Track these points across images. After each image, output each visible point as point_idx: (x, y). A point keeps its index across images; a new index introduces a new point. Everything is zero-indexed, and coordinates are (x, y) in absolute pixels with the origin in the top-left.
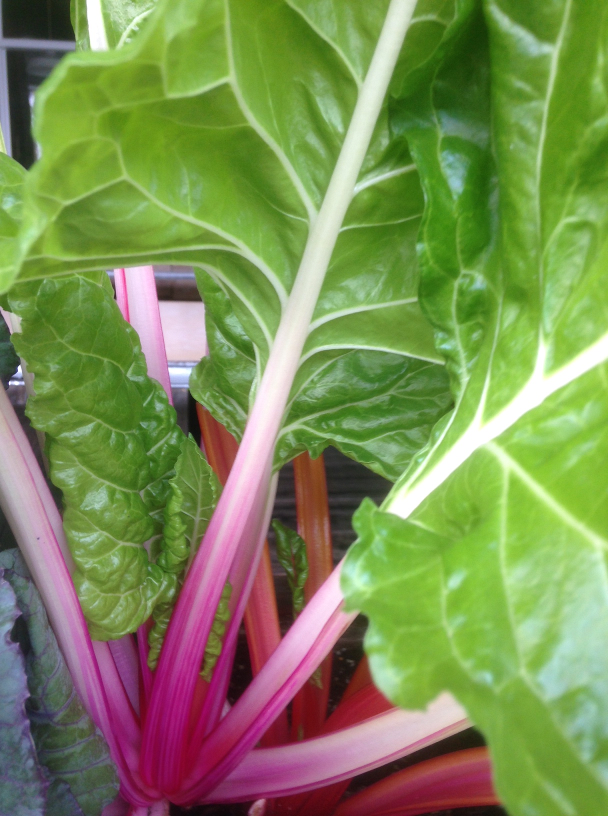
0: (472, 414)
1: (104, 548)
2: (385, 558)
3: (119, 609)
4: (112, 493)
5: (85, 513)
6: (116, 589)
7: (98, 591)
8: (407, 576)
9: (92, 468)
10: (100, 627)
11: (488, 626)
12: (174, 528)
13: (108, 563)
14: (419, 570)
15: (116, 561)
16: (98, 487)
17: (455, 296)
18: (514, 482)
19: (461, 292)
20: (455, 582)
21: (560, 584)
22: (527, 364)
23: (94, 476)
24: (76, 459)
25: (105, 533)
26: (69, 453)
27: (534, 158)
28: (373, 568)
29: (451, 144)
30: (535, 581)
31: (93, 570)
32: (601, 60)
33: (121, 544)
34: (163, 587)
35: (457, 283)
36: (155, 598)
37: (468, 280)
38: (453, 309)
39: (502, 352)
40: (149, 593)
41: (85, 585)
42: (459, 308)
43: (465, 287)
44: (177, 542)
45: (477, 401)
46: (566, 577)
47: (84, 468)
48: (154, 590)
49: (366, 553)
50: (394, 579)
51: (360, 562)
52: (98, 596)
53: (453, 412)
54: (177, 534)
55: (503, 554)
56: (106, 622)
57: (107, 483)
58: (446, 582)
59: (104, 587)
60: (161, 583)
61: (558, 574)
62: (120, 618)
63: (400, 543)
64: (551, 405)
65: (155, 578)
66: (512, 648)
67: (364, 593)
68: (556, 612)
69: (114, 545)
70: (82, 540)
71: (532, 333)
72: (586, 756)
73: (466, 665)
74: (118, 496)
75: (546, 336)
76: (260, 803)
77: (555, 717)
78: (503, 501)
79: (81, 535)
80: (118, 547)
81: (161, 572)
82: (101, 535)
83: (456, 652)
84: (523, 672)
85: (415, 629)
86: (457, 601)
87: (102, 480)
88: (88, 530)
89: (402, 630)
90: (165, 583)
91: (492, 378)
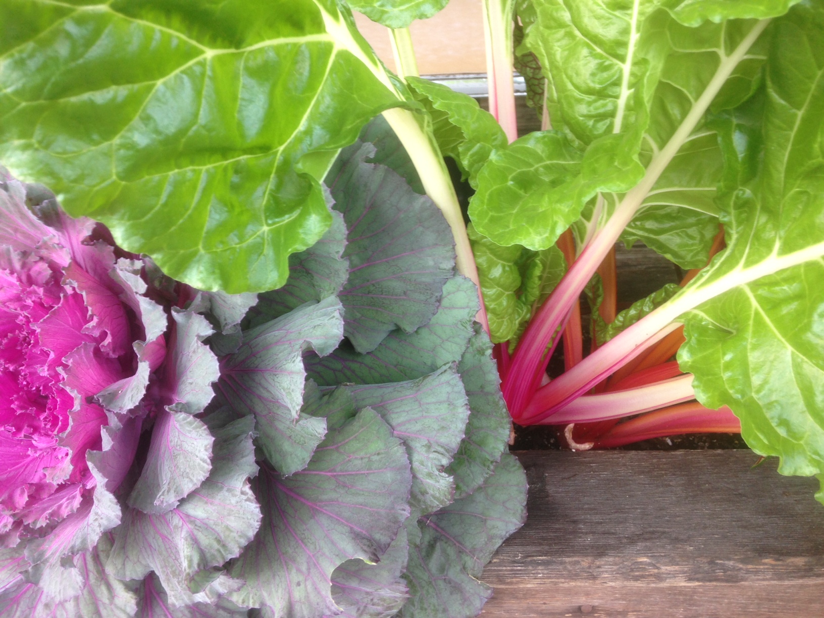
0: (737, 263)
1: (499, 296)
2: (696, 346)
3: (504, 327)
4: (504, 267)
5: (491, 279)
6: (502, 318)
7: (495, 319)
8: (705, 354)
9: (495, 255)
10: (495, 337)
11: (741, 377)
12: (534, 283)
13: (500, 304)
14: (711, 351)
15: (505, 303)
16: (496, 265)
17: (734, 198)
18: (757, 314)
19: (737, 197)
20: (728, 357)
21: (772, 362)
22: (769, 247)
23: (495, 259)
24: (488, 251)
25: (500, 289)
26: (484, 249)
27: (784, 155)
28: (692, 352)
29: (740, 127)
30: (762, 360)
31: (494, 309)
32: (819, 139)
33: (507, 293)
34: (524, 313)
35: (735, 193)
36: (520, 319)
37: (741, 192)
38: (732, 203)
39: (757, 237)
40: (517, 317)
41: (489, 316)
42: (735, 203)
43: (740, 195)
44: (535, 290)
45: (741, 257)
46: (775, 360)
47: (491, 256)
48: (519, 315)
49: (688, 345)
50: (700, 355)
51: (686, 349)
52: (495, 322)
53: (725, 251)
54: (535, 286)
55: (749, 347)
56: (498, 334)
57: (501, 262)
58: (723, 358)
59: (498, 317)
60: (523, 311)
61: (772, 357)
62: (505, 332)
63: (702, 338)
64: (778, 278)
65: (519, 308)
66: (750, 386)
67: (688, 362)
68: (769, 373)
69: (504, 294)
70: (489, 293)
71: (773, 233)
72: (774, 425)
73: (731, 391)
74: (507, 269)
75: (780, 238)
76: (571, 426)
77: (764, 410)
78: (751, 322)
79: (488, 290)
80: (505, 295)
81: (522, 304)
82: (498, 290)
83: (727, 386)
84: (754, 395)
85: (710, 377)
86: (728, 366)
87: (499, 261)
88: (491, 287)
89: (705, 378)
90: (525, 311)
91: (750, 248)
